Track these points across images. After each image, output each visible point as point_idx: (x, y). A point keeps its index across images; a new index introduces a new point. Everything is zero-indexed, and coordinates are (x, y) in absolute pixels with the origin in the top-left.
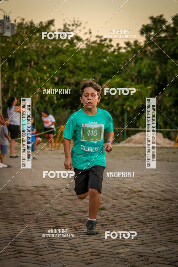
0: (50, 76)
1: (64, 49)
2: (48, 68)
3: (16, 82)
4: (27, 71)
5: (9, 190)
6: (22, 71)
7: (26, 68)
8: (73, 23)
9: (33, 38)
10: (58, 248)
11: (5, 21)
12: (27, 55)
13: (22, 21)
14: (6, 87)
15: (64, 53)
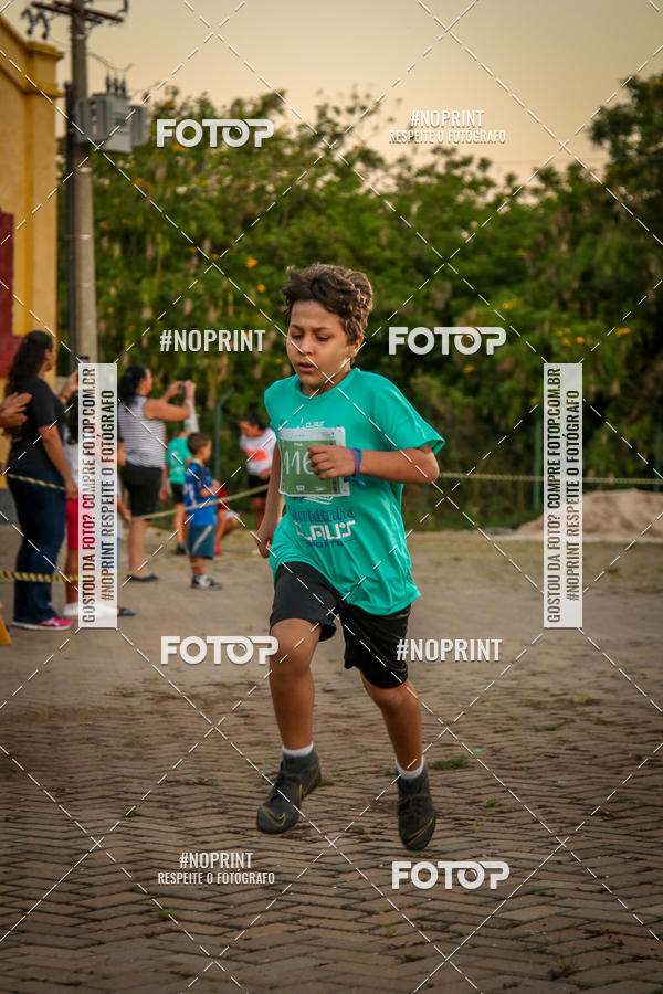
0: (268, 293)
1: (317, 197)
2: (261, 263)
3: (147, 314)
4: (186, 276)
5: (124, 696)
6: (169, 276)
7: (182, 265)
8: (350, 103)
9: (211, 156)
10: (300, 904)
11: (110, 99)
12: (186, 218)
13: (169, 98)
14: (114, 332)
15: (319, 211)
